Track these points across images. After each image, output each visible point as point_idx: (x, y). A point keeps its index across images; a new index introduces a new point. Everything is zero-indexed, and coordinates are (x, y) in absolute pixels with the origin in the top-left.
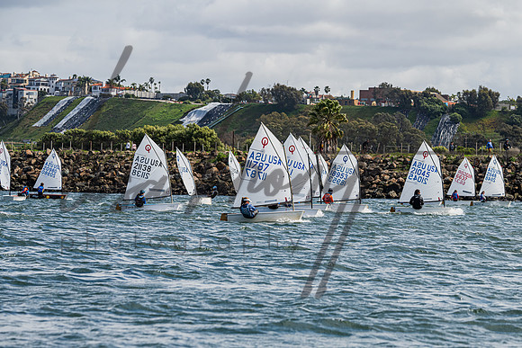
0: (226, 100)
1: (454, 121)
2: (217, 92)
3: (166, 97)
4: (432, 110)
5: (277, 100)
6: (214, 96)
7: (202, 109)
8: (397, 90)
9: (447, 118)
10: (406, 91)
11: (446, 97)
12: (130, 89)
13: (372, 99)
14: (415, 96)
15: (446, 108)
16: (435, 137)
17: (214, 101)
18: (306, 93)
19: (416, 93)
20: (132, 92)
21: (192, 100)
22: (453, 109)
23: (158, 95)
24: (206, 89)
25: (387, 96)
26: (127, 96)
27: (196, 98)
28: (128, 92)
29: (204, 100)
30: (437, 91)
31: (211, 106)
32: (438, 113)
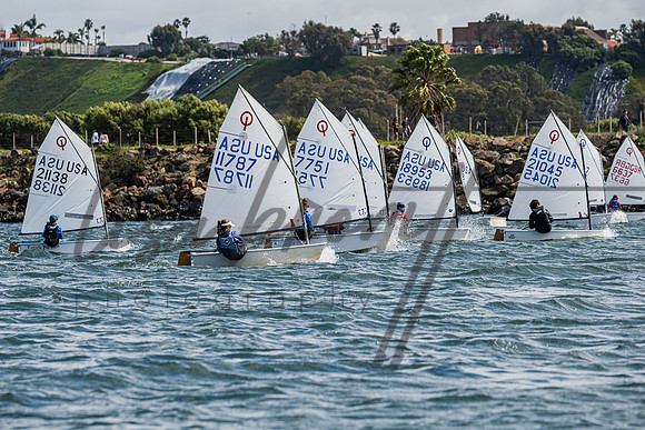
0: (221, 53)
1: (619, 75)
2: (205, 39)
3: (116, 52)
4: (580, 58)
5: (309, 50)
6: (198, 46)
7: (181, 70)
8: (519, 25)
9: (607, 69)
10: (533, 26)
11: (602, 33)
12: (53, 41)
13: (473, 43)
14: (550, 34)
15: (603, 52)
16: (587, 103)
17: (201, 56)
18: (359, 36)
19: (550, 29)
20: (56, 46)
21: (161, 55)
22: (616, 54)
23: (103, 50)
24: (184, 37)
25: (500, 35)
26: (49, 52)
27: (169, 53)
28: (50, 45)
29: (181, 55)
30: (585, 24)
31: (195, 65)
32: (591, 63)
